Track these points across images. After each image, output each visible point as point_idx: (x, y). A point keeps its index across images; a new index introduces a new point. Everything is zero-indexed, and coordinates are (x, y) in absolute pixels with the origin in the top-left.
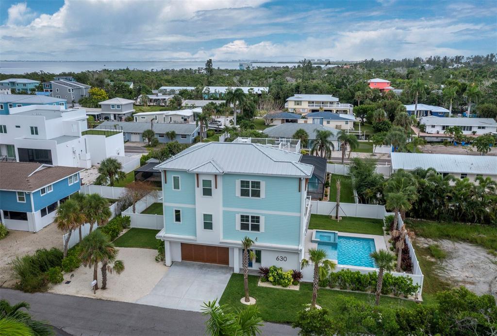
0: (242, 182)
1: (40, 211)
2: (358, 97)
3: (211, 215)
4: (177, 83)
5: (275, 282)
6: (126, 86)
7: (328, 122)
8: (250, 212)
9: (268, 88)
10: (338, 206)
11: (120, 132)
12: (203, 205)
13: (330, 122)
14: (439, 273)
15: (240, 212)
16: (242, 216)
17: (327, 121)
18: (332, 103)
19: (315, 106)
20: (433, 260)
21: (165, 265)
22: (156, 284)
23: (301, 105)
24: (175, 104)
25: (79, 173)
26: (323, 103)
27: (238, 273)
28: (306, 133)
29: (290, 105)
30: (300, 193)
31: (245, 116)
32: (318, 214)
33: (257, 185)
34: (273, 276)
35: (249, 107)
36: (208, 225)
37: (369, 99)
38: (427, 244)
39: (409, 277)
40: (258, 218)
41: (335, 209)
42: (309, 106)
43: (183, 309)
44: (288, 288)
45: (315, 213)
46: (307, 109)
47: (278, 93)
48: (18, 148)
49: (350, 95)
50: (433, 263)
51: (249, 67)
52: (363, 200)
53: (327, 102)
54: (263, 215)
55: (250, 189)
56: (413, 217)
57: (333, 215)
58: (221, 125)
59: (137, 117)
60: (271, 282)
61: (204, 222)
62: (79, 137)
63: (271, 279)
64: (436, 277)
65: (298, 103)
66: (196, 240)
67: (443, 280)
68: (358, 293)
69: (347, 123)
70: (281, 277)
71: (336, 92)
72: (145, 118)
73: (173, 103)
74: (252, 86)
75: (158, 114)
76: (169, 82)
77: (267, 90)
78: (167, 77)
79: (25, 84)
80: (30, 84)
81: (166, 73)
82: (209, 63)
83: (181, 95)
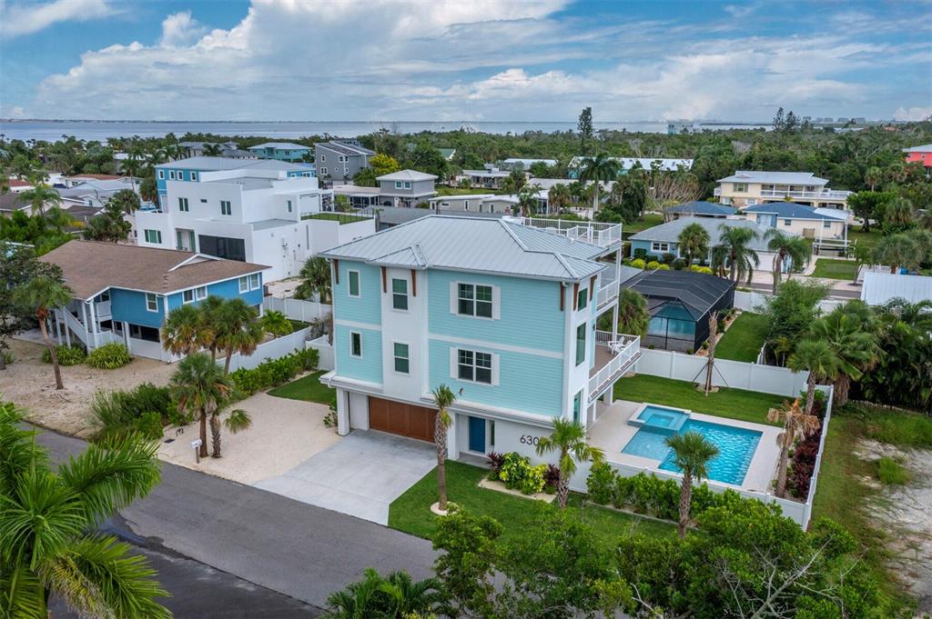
0: (462, 287)
2: (872, 179)
3: (406, 346)
4: (540, 154)
5: (511, 483)
6: (434, 153)
7: (788, 223)
8: (476, 345)
9: (692, 161)
10: (710, 364)
11: (368, 218)
12: (394, 327)
13: (792, 223)
14: (875, 511)
15: (458, 344)
16: (462, 353)
17: (786, 220)
18: (810, 188)
19: (776, 193)
20: (874, 485)
21: (337, 433)
22: (303, 460)
23: (746, 191)
24: (512, 186)
25: (261, 273)
26: (792, 188)
27: (454, 460)
28: (704, 232)
29: (725, 191)
30: (562, 313)
31: (626, 206)
32: (673, 378)
33: (485, 292)
34: (509, 470)
35: (635, 190)
36: (402, 366)
37: (895, 181)
38: (879, 454)
39: (776, 505)
40: (488, 357)
41: (705, 371)
42: (763, 193)
43: (323, 506)
44: (532, 497)
45: (668, 377)
46: (759, 199)
47: (709, 171)
48: (200, 236)
49: (857, 174)
50: (870, 491)
51: (685, 130)
52: (773, 359)
53: (800, 187)
54: (497, 352)
55: (475, 300)
56: (873, 400)
57: (702, 381)
59: (435, 202)
60: (502, 481)
61: (396, 359)
62: (296, 222)
63: (503, 475)
64: (862, 517)
65: (741, 187)
66: (381, 391)
67: (876, 527)
68: (666, 524)
69: (827, 225)
70: (522, 474)
71: (829, 168)
72: (448, 205)
73: (509, 184)
74: (664, 157)
75: (469, 199)
76: (526, 153)
77: (689, 163)
78: (522, 143)
79: (287, 152)
80: (295, 151)
81: (526, 137)
82: (587, 114)
83: (530, 171)
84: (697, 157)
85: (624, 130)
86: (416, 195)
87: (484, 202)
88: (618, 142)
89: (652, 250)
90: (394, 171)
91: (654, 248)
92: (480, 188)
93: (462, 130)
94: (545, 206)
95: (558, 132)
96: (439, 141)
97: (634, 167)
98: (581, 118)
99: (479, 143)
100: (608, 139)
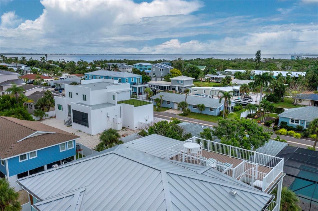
1: (17, 175)
31: (275, 95)
47: (314, 77)
48: (73, 110)
51: (298, 58)
58: (251, 101)
59: (192, 90)
62: (115, 105)
72: (197, 91)
73: (224, 81)
74: (292, 71)
75: (206, 89)
76: (234, 67)
77: (304, 74)
78: (233, 63)
79: (146, 66)
80: (149, 66)
81: (235, 61)
82: (258, 53)
83: (234, 75)
84: (307, 71)
85: (274, 58)
86: (184, 86)
87: (212, 90)
88: (271, 63)
89: (290, 123)
90: (179, 76)
91: (291, 122)
92: (213, 82)
93: (211, 58)
94: (238, 92)
95: (247, 59)
96: (201, 62)
97: (279, 75)
98: (256, 55)
99: (216, 63)
100: (267, 62)
